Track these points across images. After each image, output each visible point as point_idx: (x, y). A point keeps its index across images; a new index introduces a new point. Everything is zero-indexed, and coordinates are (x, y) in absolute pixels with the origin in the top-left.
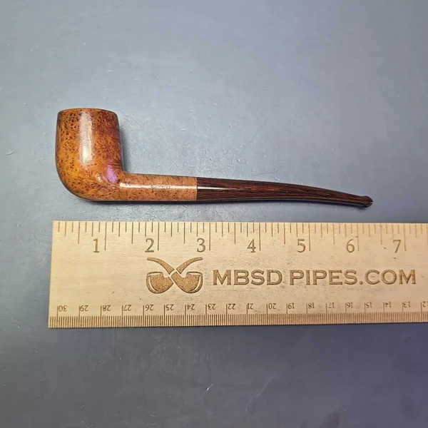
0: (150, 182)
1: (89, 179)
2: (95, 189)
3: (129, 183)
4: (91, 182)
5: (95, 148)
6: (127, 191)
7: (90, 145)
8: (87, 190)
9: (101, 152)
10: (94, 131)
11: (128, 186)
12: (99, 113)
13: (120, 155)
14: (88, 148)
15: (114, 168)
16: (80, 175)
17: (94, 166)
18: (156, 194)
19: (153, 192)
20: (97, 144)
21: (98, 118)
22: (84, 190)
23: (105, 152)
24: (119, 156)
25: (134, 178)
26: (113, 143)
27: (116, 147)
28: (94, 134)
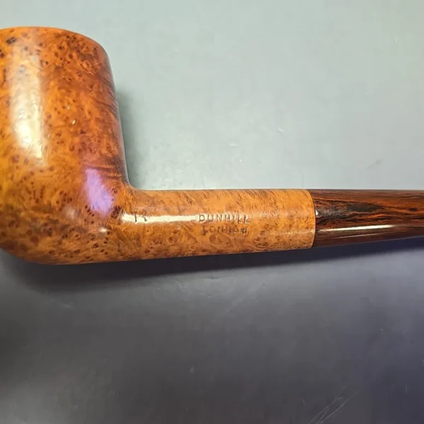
0: (195, 207)
1: (36, 209)
2: (56, 237)
3: (144, 213)
4: (42, 218)
5: (49, 125)
6: (139, 234)
7: (36, 115)
8: (35, 240)
9: (64, 135)
10: (45, 80)
11: (140, 220)
12: (58, 36)
13: (117, 144)
14: (32, 126)
15: (105, 178)
16: (11, 201)
17: (47, 173)
18: (212, 239)
19: (205, 233)
20: (54, 115)
21: (55, 49)
22: (27, 241)
23: (75, 134)
24: (114, 149)
25: (155, 202)
26: (97, 114)
27: (106, 124)
28: (45, 89)
